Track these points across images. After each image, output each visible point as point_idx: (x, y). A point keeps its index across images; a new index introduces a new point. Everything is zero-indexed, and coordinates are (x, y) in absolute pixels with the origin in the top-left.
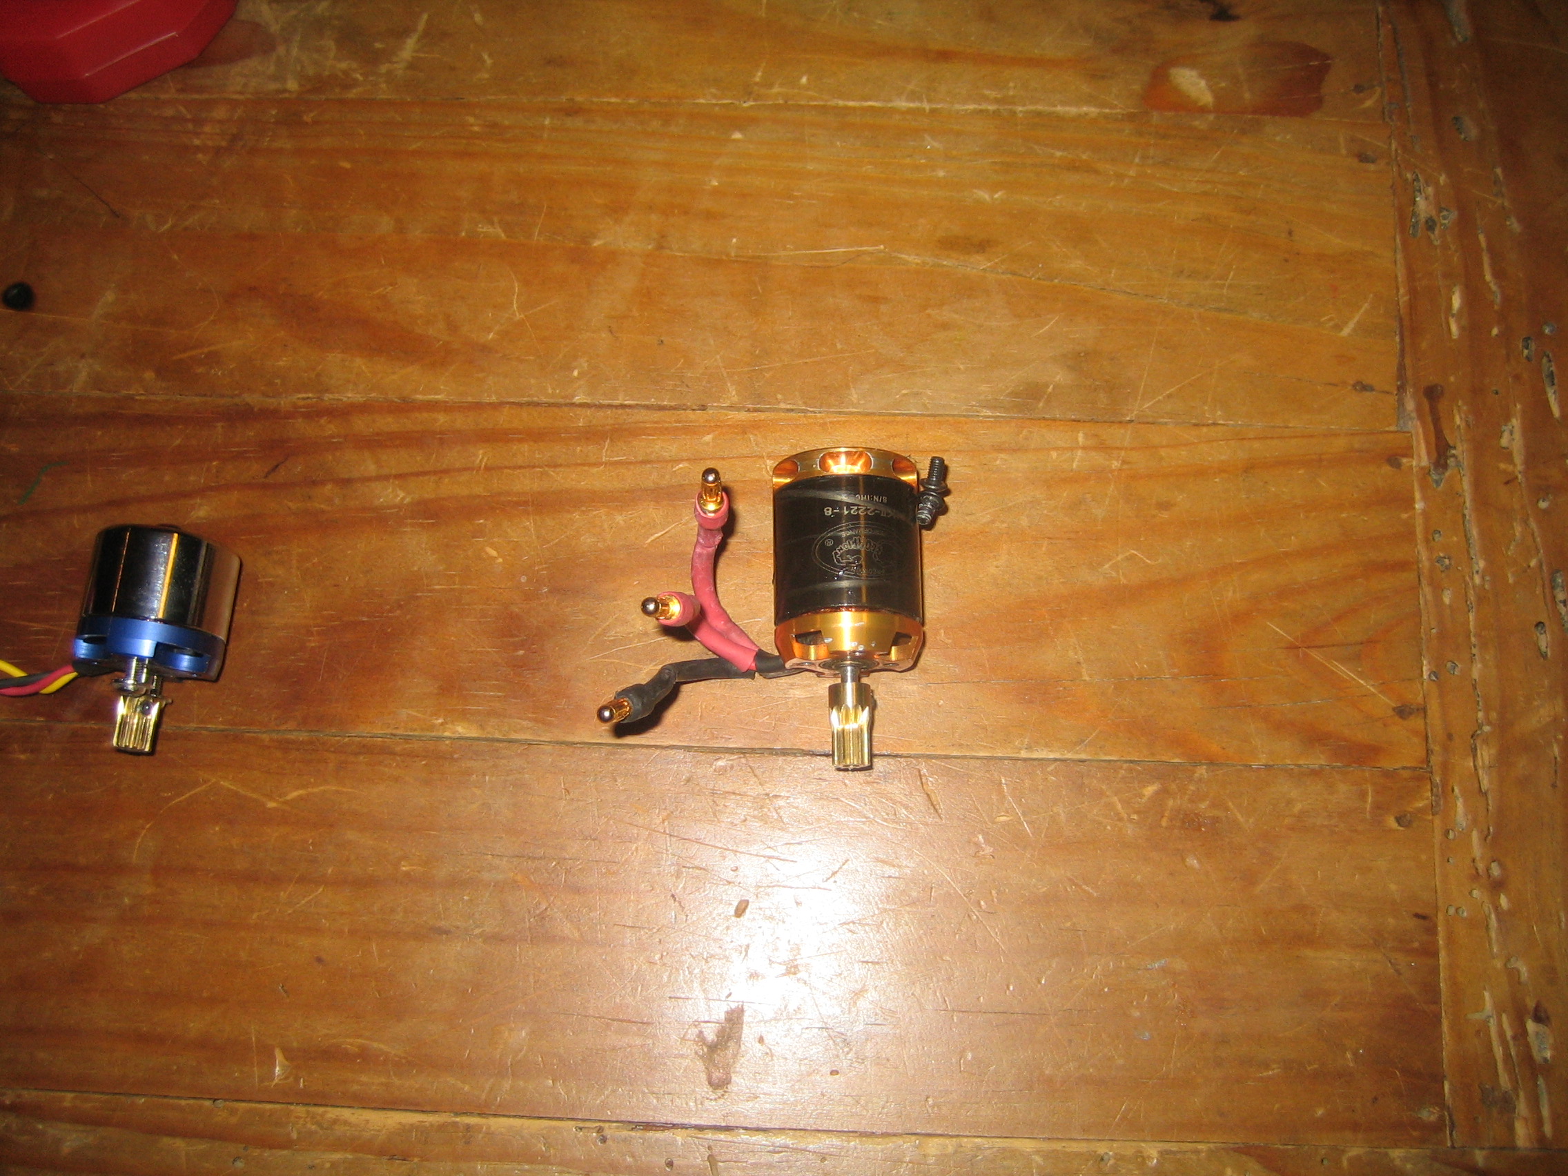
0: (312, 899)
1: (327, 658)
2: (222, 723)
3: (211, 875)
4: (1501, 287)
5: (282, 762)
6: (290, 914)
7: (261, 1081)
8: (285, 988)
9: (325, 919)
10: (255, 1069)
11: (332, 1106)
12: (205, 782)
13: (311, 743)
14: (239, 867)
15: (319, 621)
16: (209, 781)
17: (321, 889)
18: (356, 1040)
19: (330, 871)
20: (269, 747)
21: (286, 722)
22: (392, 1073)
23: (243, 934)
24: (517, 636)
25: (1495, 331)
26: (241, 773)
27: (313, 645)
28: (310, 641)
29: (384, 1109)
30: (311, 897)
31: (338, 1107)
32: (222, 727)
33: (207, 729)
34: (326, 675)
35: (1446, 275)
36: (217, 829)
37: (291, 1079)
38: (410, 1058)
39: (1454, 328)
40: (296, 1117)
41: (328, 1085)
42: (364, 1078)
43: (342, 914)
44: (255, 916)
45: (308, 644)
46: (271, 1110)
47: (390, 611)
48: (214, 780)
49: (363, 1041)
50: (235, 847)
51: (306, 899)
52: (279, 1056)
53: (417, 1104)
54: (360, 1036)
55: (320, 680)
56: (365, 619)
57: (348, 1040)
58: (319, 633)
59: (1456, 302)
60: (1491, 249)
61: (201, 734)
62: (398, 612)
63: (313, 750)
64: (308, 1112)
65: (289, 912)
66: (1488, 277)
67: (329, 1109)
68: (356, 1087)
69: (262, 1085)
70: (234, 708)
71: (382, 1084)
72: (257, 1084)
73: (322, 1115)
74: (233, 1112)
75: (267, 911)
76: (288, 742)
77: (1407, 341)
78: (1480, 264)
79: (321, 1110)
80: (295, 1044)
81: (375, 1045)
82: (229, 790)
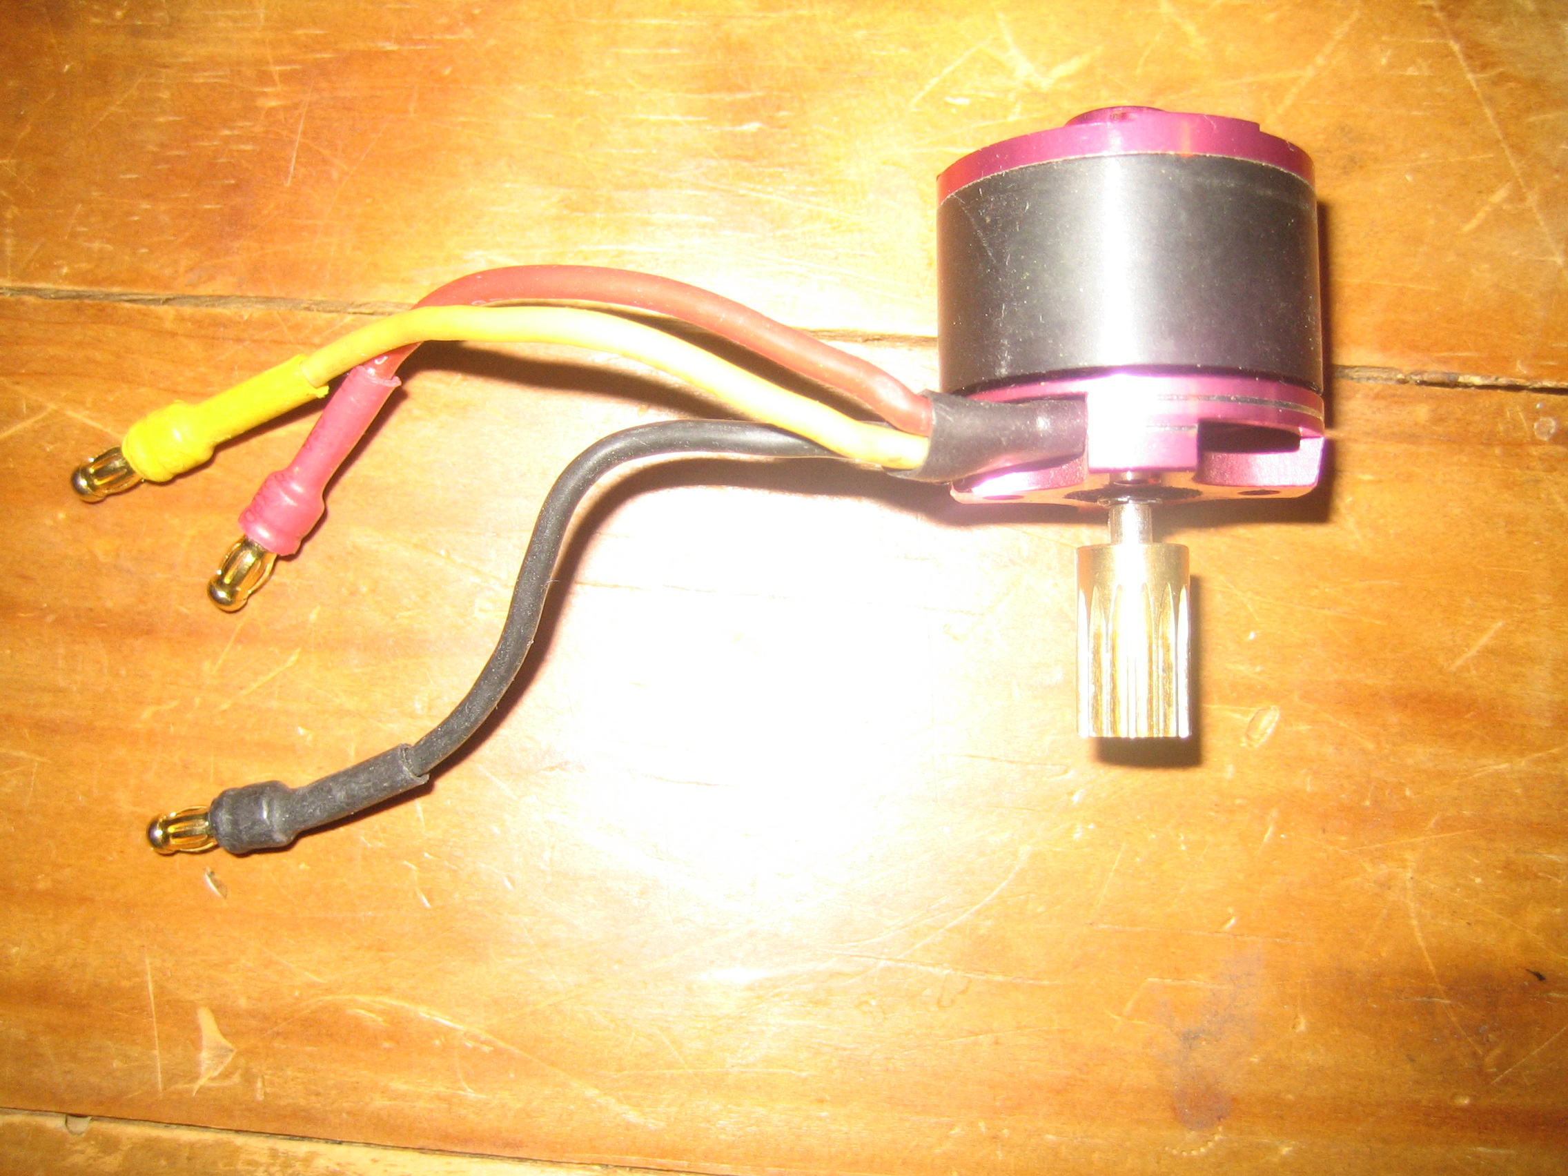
0: (274, 679)
1: (304, 133)
2: (68, 278)
3: (50, 618)
5: (203, 369)
6: (225, 711)
7: (171, 1078)
8: (217, 877)
9: (305, 726)
10: (156, 1052)
11: (327, 1141)
12: (34, 409)
13: (269, 325)
14: (109, 604)
15: (287, 50)
16: (41, 408)
17: (294, 658)
18: (379, 998)
19: (313, 617)
20: (173, 334)
21: (212, 278)
22: (460, 1076)
23: (121, 752)
24: (740, 89)
26: (110, 391)
27: (273, 103)
28: (264, 94)
29: (441, 1151)
30: (272, 674)
31: (340, 1143)
32: (67, 287)
33: (32, 291)
34: (303, 170)
36: (61, 516)
37: (236, 1079)
38: (501, 1044)
40: (250, 1163)
41: (318, 1094)
42: (399, 1085)
43: (342, 713)
44: (147, 714)
45: (260, 102)
46: (192, 1145)
47: (449, 29)
48: (52, 406)
49: (395, 1002)
50: (102, 558)
51: (263, 679)
52: (207, 1023)
53: (517, 1145)
54: (388, 990)
55: (288, 184)
56: (390, 47)
57: (362, 998)
58: (286, 78)
61: (23, 303)
62: (467, 33)
63: (275, 342)
64: (274, 1153)
65: (225, 706)
67: (321, 1147)
68: (380, 1102)
69: (172, 1088)
70: (96, 245)
71: (438, 1097)
72: (160, 1087)
73: (308, 1160)
74: (109, 1145)
75: (174, 704)
76: (217, 322)
79: (303, 1148)
80: (243, 1002)
81: (423, 1012)
82: (84, 429)
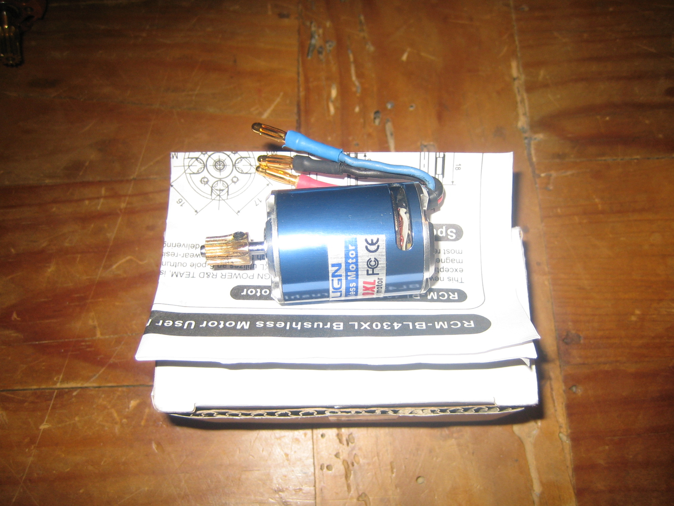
4: (362, 84)
25: (357, 109)
35: (328, 78)
39: (332, 110)
59: (334, 93)
60: (355, 61)
66: (354, 78)
77: (303, 118)
78: (348, 71)
